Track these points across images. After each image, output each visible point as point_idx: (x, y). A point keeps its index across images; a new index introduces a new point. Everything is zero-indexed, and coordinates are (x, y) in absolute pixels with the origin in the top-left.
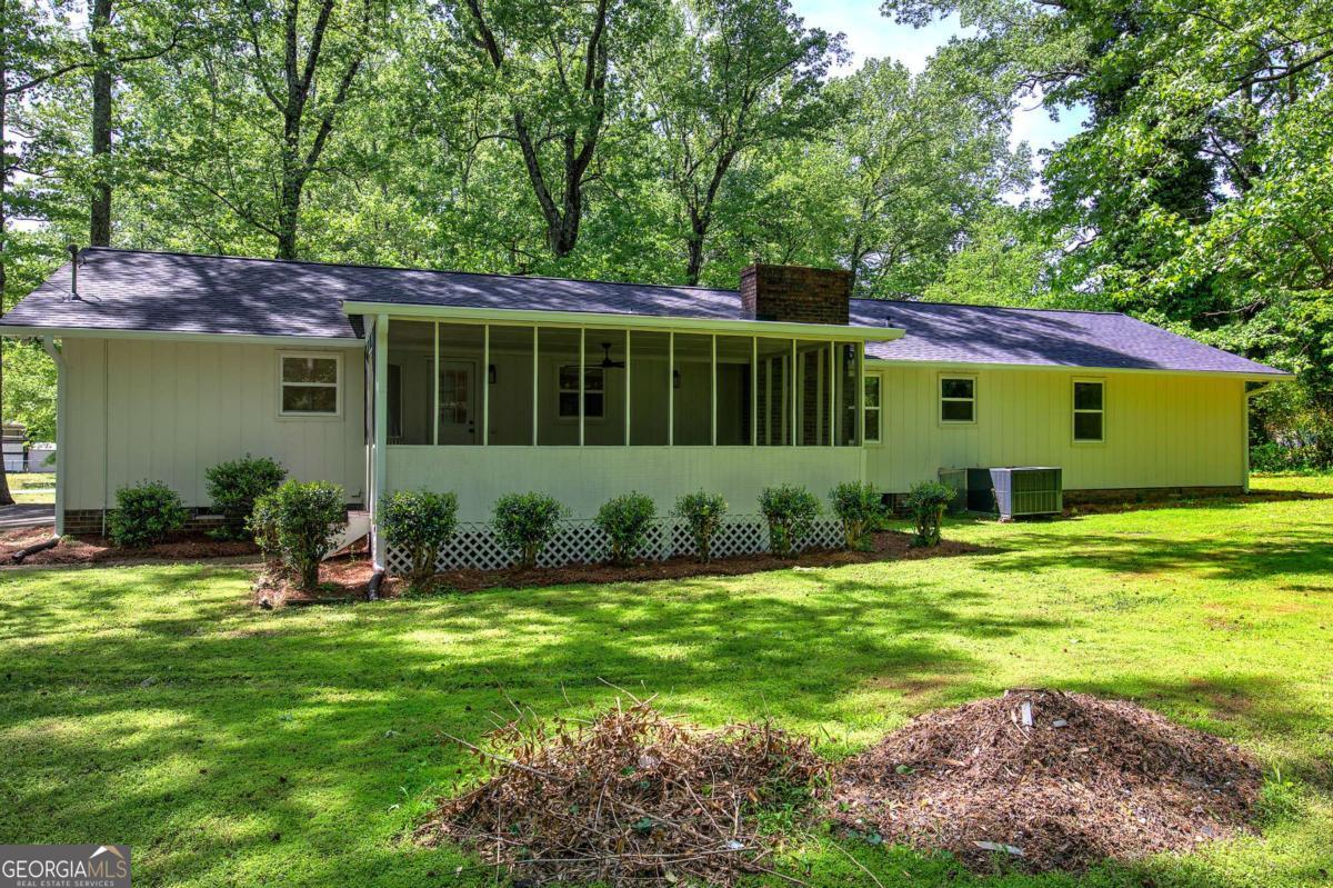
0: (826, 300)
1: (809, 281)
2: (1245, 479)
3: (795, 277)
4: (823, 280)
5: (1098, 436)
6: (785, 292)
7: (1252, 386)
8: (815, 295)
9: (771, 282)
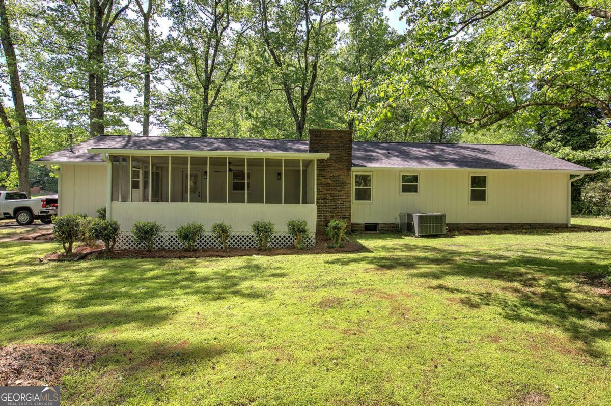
0: (341, 143)
1: (333, 135)
2: (568, 220)
3: (327, 134)
4: (339, 135)
5: (484, 200)
6: (322, 140)
7: (572, 176)
8: (336, 141)
9: (316, 136)
